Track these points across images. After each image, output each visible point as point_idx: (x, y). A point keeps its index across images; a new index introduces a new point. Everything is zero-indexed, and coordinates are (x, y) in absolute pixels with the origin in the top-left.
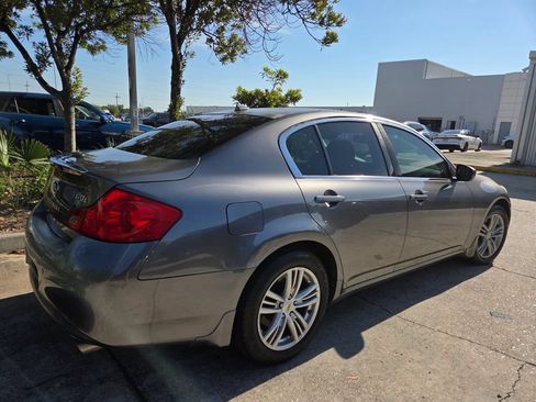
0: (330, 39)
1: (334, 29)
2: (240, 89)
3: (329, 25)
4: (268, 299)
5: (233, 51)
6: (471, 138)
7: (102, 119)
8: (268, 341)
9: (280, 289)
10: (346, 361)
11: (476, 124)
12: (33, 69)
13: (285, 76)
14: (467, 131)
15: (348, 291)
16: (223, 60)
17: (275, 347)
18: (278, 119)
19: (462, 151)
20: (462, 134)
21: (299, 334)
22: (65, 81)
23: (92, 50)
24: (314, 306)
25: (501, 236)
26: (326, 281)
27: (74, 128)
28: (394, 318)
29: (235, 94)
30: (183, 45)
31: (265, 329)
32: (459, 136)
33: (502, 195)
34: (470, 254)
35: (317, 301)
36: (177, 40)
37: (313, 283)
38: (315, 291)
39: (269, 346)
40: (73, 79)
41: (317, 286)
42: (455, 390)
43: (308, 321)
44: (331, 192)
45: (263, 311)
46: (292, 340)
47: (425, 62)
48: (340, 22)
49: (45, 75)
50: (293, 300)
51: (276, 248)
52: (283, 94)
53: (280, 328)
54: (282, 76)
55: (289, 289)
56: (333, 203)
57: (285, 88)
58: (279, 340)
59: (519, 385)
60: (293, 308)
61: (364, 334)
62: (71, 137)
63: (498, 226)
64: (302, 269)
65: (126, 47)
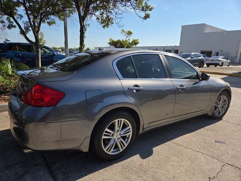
0: (147, 17)
1: (148, 12)
2: (111, 39)
3: (146, 10)
4: (106, 132)
5: (108, 23)
6: (225, 60)
7: (54, 54)
8: (107, 150)
9: (112, 128)
10: (143, 160)
11: (228, 53)
12: (23, 33)
13: (131, 33)
14: (223, 57)
15: (146, 129)
16: (104, 27)
17: (110, 153)
18: (114, 54)
19: (220, 66)
20: (220, 58)
21: (122, 148)
22: (36, 37)
23: (49, 24)
24: (129, 135)
25: (227, 106)
26: (135, 125)
27: (40, 57)
28: (169, 142)
29: (109, 42)
30: (85, 21)
31: (106, 145)
32: (219, 59)
33: (227, 87)
34: (210, 114)
35: (131, 133)
36: (82, 19)
37: (128, 126)
38: (129, 129)
39: (107, 152)
40: (40, 37)
41: (130, 127)
42: (189, 174)
43: (126, 143)
44: (137, 86)
45: (104, 137)
46: (119, 150)
47: (204, 25)
48: (151, 9)
49: (28, 35)
50: (119, 133)
51: (109, 110)
52: (131, 41)
53: (113, 145)
54: (130, 33)
55: (117, 128)
56: (137, 91)
57: (131, 39)
58: (112, 150)
59: (220, 173)
60: (119, 136)
61: (154, 149)
62: (39, 62)
63: (224, 101)
64: (123, 120)
65: (63, 22)
